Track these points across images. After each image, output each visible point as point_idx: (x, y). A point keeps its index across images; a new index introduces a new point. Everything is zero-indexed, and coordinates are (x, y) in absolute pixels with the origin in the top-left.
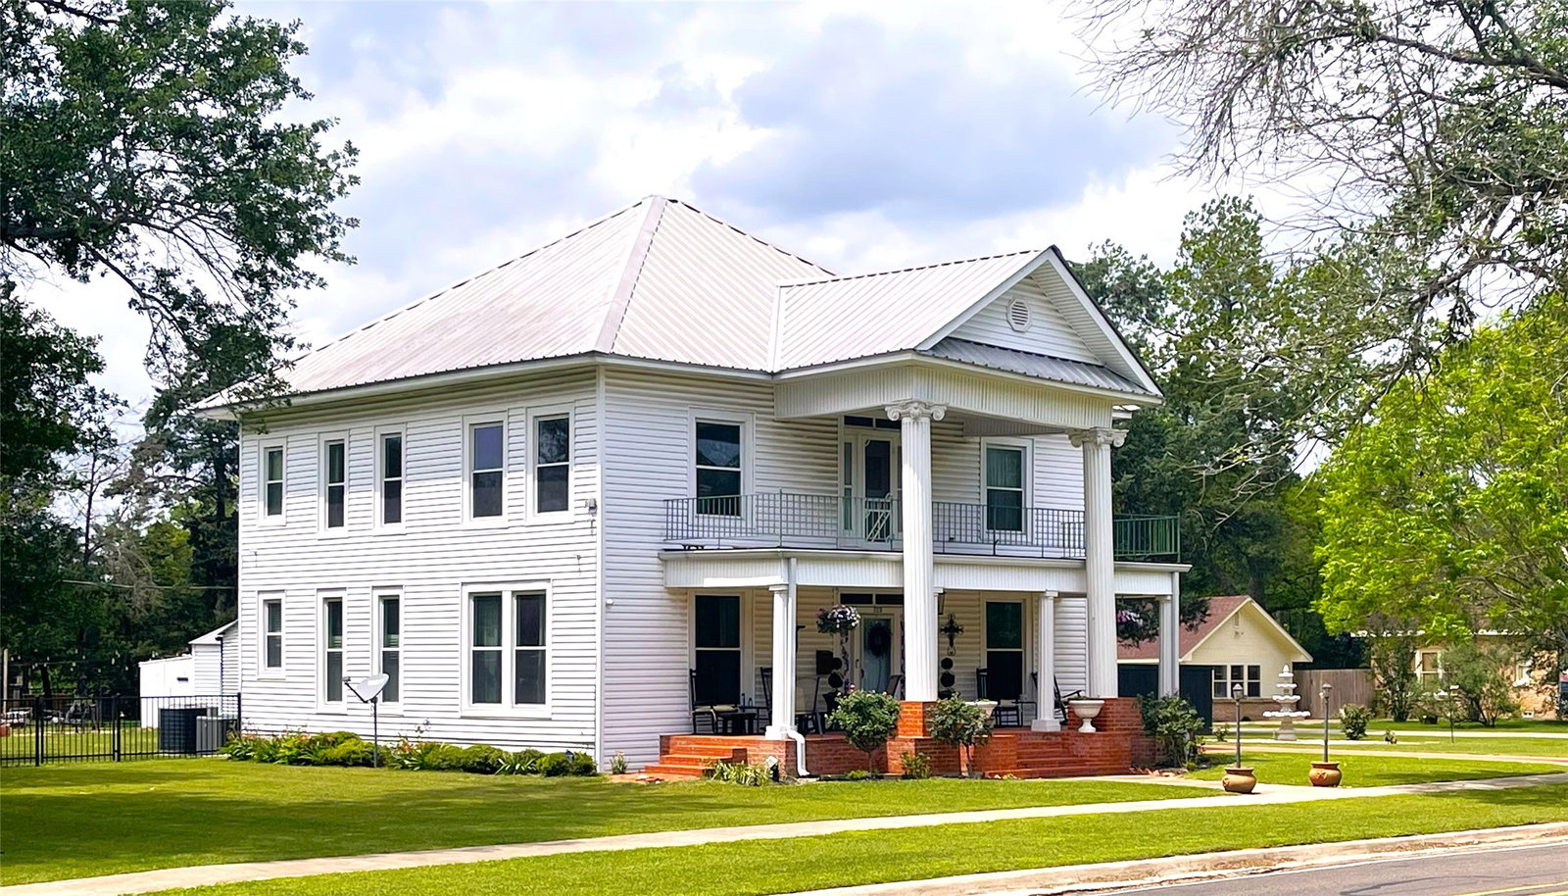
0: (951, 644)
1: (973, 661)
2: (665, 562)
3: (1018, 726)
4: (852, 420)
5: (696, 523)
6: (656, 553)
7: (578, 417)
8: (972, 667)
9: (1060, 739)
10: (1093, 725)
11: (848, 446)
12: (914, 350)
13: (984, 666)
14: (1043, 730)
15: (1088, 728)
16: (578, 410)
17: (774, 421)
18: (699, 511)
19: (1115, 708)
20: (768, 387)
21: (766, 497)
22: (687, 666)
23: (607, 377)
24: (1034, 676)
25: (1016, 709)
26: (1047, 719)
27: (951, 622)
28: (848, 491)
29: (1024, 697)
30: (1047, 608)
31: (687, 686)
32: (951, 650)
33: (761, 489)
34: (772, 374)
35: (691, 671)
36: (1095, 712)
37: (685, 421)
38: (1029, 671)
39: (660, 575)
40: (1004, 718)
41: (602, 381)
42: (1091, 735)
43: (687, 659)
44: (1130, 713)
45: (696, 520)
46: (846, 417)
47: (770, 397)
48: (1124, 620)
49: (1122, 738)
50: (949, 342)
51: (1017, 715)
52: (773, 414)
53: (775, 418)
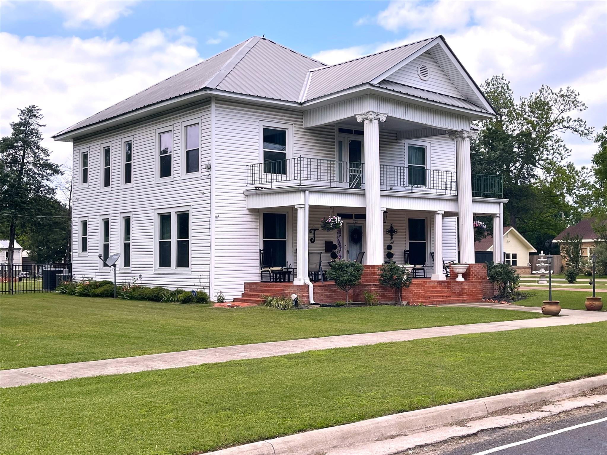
0: (392, 238)
1: (402, 246)
2: (247, 196)
3: (424, 277)
4: (342, 130)
5: (263, 178)
6: (242, 192)
7: (203, 124)
8: (402, 249)
9: (446, 284)
10: (463, 277)
11: (340, 142)
12: (369, 83)
13: (408, 249)
14: (438, 280)
15: (460, 279)
16: (203, 121)
17: (303, 128)
18: (265, 171)
19: (473, 269)
22: (258, 248)
23: (216, 103)
24: (432, 254)
25: (423, 269)
26: (439, 275)
27: (392, 228)
28: (340, 164)
29: (427, 263)
30: (438, 219)
31: (259, 258)
32: (392, 241)
34: (301, 104)
35: (260, 250)
36: (464, 270)
37: (257, 127)
38: (429, 252)
39: (243, 202)
40: (417, 274)
41: (213, 105)
42: (462, 282)
43: (258, 244)
44: (481, 271)
45: (263, 176)
46: (339, 129)
47: (301, 117)
48: (477, 225)
49: (478, 283)
51: (424, 272)
52: (303, 125)
53: (303, 127)
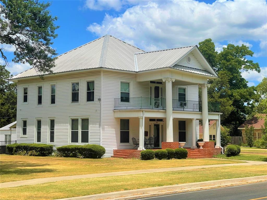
2: (114, 112)
4: (152, 82)
5: (120, 104)
6: (112, 110)
7: (96, 81)
11: (151, 87)
12: (169, 67)
14: (193, 148)
15: (201, 148)
16: (96, 80)
18: (121, 101)
19: (209, 144)
20: (135, 75)
21: (135, 98)
23: (103, 72)
26: (194, 146)
28: (151, 97)
30: (194, 122)
33: (134, 97)
34: (137, 72)
36: (203, 145)
37: (118, 82)
38: (187, 136)
39: (113, 115)
41: (102, 73)
44: (212, 145)
45: (120, 103)
46: (151, 81)
47: (135, 77)
49: (211, 150)
50: (176, 65)
53: (137, 81)
